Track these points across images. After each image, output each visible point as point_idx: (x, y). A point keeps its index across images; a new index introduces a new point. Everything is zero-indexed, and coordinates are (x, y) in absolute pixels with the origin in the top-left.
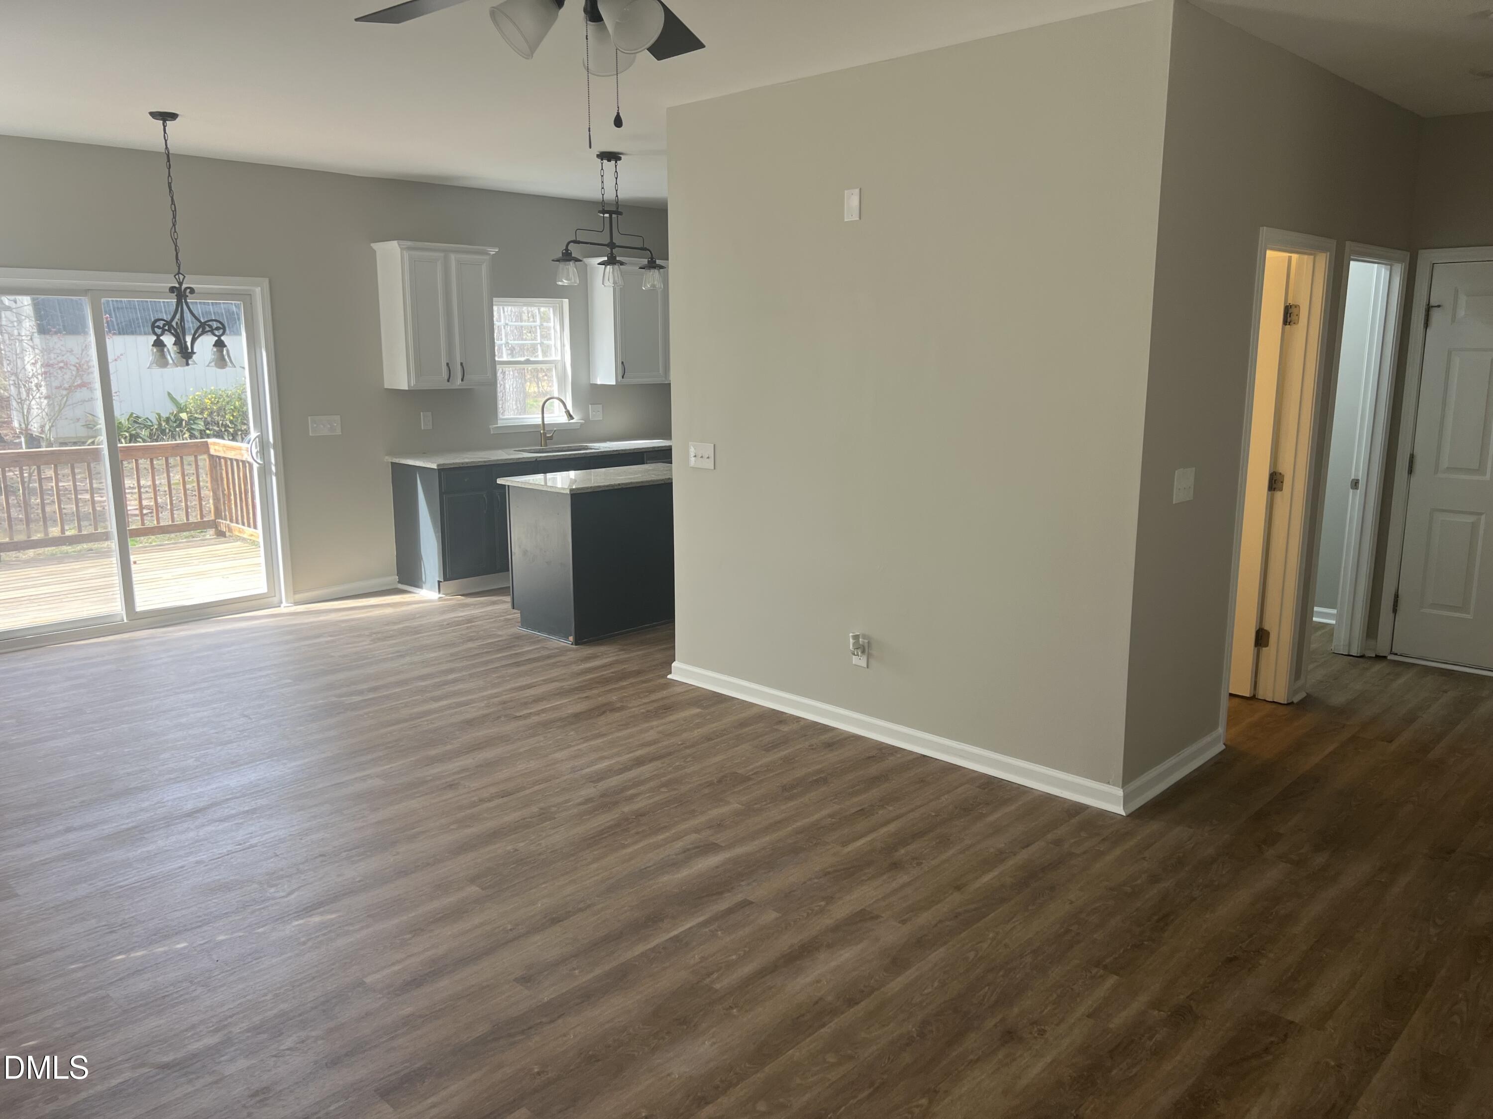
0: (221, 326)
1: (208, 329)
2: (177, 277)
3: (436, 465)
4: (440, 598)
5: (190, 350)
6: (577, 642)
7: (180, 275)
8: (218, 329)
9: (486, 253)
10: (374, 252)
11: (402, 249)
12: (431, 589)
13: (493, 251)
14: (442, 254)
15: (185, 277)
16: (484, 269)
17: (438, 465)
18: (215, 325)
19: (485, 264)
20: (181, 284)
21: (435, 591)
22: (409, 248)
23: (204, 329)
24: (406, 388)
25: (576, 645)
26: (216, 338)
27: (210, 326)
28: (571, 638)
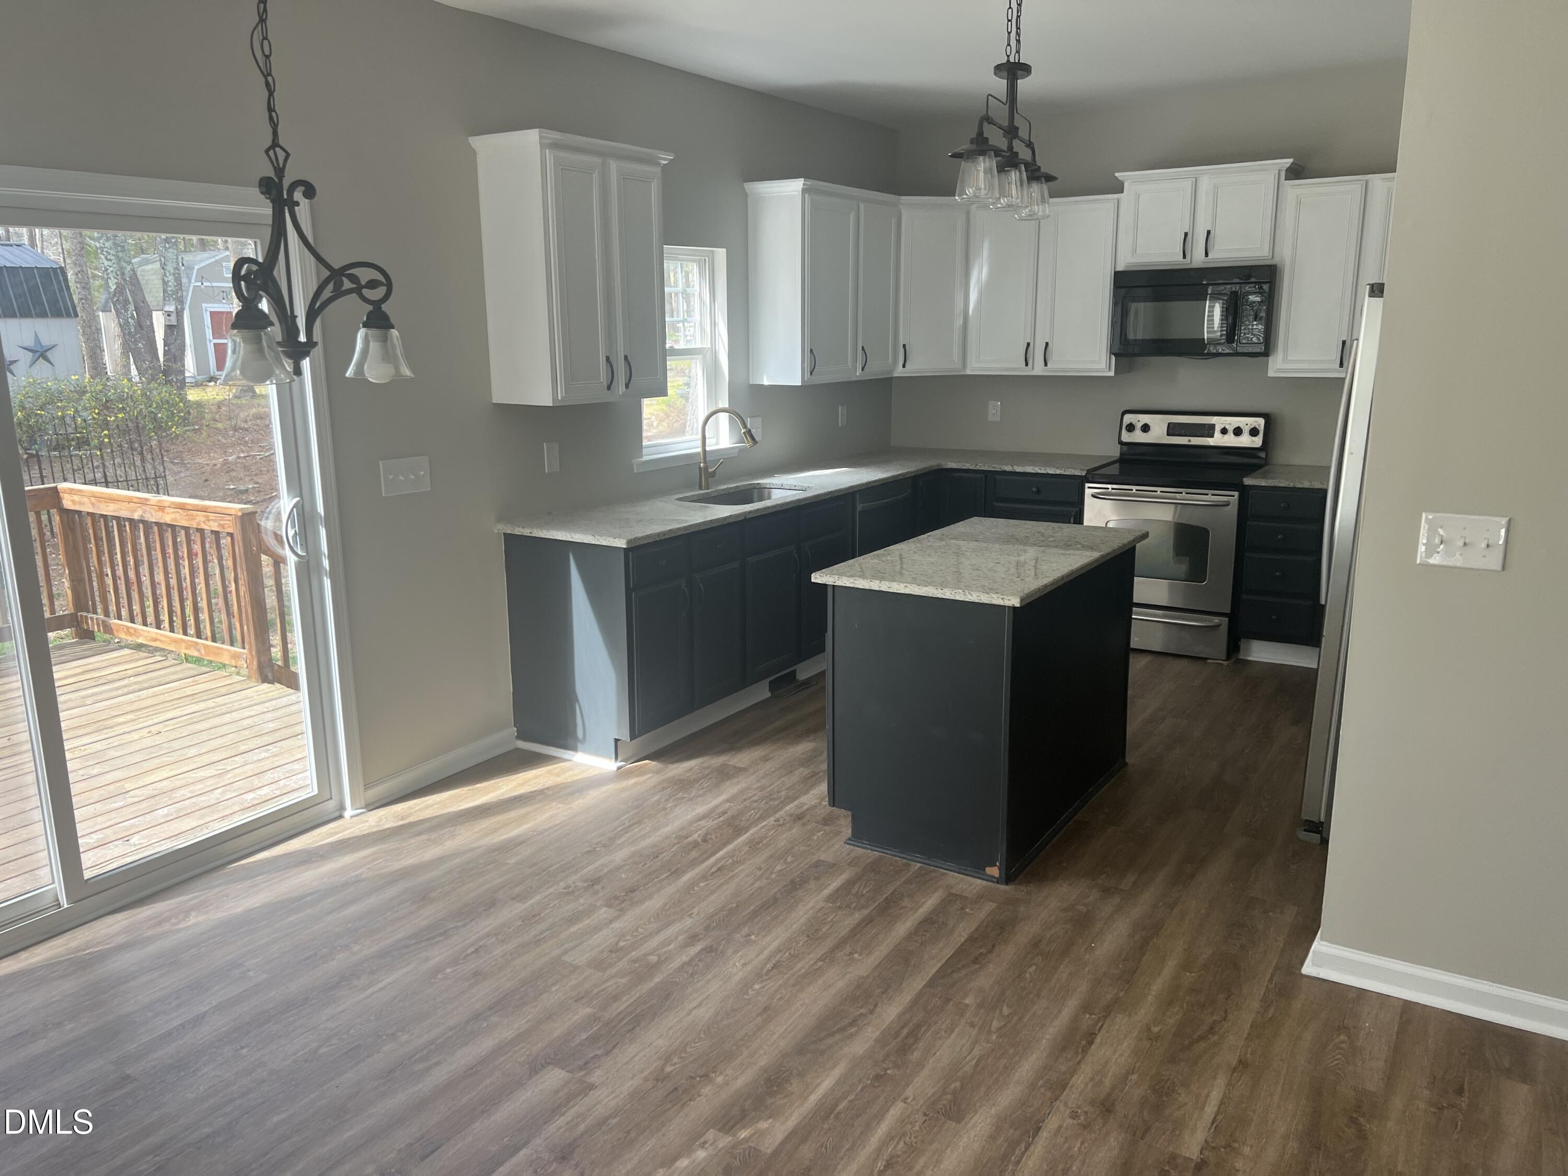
0: (379, 276)
1: (347, 284)
2: (271, 153)
3: (624, 541)
4: (619, 768)
5: (302, 338)
6: (1008, 878)
7: (277, 149)
8: (372, 284)
9: (653, 162)
10: (474, 153)
11: (543, 146)
12: (597, 752)
13: (665, 158)
14: (598, 160)
15: (288, 155)
16: (655, 189)
17: (629, 542)
18: (365, 275)
19: (655, 180)
20: (280, 172)
21: (607, 757)
22: (555, 146)
23: (338, 285)
24: (549, 403)
25: (1007, 884)
26: (371, 308)
27: (353, 279)
28: (994, 871)
